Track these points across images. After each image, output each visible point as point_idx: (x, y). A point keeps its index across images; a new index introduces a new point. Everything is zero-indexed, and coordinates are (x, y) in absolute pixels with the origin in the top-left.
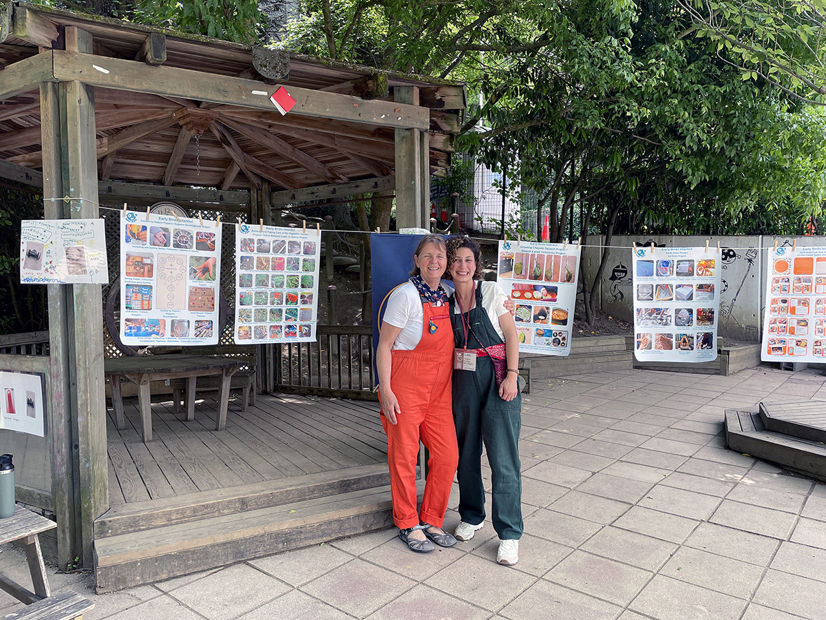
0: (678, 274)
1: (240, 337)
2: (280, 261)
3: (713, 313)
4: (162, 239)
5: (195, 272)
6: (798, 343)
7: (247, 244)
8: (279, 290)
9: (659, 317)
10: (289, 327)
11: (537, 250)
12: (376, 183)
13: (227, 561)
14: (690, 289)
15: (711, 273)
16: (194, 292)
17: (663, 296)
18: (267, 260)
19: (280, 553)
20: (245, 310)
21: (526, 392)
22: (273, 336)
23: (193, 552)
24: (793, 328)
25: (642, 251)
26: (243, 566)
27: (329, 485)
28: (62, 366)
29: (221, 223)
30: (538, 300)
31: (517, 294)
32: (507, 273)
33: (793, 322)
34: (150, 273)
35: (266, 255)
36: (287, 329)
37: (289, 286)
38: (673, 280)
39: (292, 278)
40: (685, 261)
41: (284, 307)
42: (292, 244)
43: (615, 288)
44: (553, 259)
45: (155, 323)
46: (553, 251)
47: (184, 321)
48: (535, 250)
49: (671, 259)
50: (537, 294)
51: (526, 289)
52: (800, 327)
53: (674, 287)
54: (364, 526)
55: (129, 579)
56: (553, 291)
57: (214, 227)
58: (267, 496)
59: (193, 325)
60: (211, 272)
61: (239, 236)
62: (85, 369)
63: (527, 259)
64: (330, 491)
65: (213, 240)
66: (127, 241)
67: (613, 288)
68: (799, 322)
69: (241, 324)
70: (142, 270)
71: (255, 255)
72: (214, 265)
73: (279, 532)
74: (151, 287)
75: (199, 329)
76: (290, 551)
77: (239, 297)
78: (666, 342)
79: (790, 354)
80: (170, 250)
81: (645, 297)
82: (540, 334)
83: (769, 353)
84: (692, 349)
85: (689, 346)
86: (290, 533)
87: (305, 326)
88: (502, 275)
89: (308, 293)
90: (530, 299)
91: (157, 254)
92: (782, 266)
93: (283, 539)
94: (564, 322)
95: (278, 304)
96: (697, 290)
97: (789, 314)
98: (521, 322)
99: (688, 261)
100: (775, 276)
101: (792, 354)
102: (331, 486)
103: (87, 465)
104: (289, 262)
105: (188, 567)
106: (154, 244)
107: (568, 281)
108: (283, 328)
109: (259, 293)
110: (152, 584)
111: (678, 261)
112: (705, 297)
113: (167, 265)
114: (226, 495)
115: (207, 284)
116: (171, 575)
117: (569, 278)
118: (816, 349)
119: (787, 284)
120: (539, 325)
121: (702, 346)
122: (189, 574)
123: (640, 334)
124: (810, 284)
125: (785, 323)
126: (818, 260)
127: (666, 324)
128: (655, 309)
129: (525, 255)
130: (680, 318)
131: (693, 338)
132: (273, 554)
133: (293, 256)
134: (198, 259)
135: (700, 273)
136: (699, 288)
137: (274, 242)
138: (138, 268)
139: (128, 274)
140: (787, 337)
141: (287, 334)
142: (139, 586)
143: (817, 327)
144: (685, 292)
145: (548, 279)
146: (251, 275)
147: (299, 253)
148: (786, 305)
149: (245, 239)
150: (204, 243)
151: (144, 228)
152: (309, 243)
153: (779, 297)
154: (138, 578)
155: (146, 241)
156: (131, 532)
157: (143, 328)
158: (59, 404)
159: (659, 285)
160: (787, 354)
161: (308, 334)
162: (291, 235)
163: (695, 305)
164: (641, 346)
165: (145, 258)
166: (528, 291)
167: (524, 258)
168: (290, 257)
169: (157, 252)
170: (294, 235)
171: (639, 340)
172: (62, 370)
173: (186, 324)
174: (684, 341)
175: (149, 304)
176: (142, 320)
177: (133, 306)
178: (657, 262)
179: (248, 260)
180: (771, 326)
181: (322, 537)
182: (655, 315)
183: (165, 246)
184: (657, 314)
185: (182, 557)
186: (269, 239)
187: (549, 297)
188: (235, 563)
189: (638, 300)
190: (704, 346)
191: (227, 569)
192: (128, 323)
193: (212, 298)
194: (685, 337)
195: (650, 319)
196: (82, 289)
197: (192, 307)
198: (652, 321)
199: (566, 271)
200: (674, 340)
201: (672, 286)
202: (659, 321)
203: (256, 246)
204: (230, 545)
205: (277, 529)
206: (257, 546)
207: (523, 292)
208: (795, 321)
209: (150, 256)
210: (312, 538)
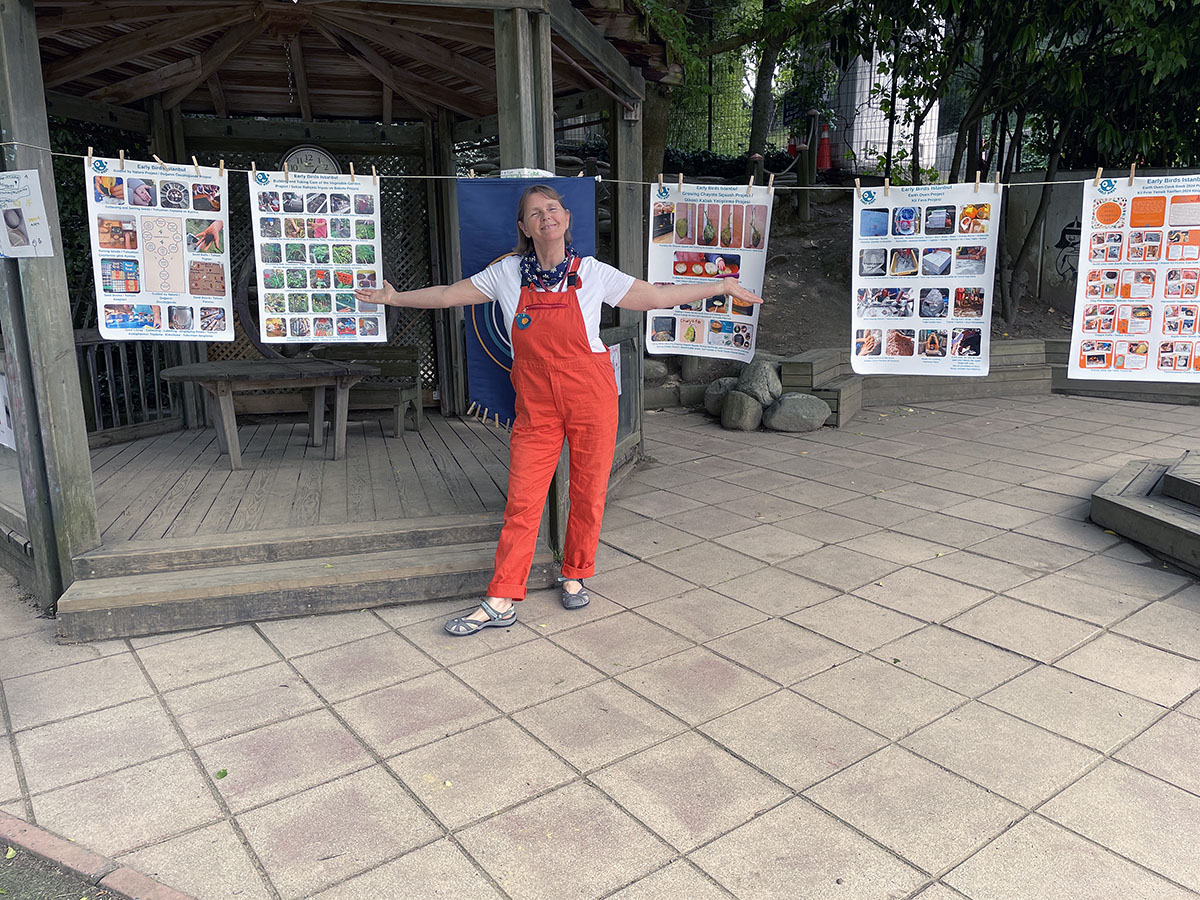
0: (929, 231)
1: (269, 334)
2: (320, 224)
3: (982, 296)
4: (146, 196)
5: (195, 241)
6: (1133, 348)
7: (267, 200)
8: (322, 266)
9: (895, 302)
10: (343, 320)
11: (707, 198)
12: (581, 101)
13: (228, 620)
14: (947, 255)
15: (983, 227)
16: (196, 269)
17: (902, 268)
18: (301, 224)
19: (302, 616)
20: (274, 295)
21: (834, 426)
22: (320, 333)
23: (181, 605)
24: (1125, 322)
25: (869, 192)
26: (248, 629)
27: (395, 536)
28: (18, 365)
29: (226, 170)
30: (712, 276)
31: (682, 268)
32: (665, 236)
33: (1125, 313)
34: (134, 244)
35: (297, 216)
36: (341, 324)
37: (336, 260)
38: (919, 241)
39: (340, 248)
40: (940, 208)
41: (333, 291)
42: (338, 199)
43: (1064, 260)
44: (732, 211)
45: (146, 311)
46: (731, 199)
47: (185, 308)
48: (704, 198)
49: (916, 205)
50: (711, 268)
51: (695, 260)
52: (1138, 320)
53: (921, 254)
54: (427, 592)
55: (97, 630)
56: (733, 262)
57: (217, 177)
58: (304, 544)
59: (198, 314)
60: (217, 242)
61: (255, 190)
62: (42, 370)
63: (693, 213)
64: (398, 545)
65: (216, 195)
66: (97, 200)
67: (1060, 261)
68: (1135, 311)
69: (270, 316)
70: (122, 239)
71: (282, 216)
72: (221, 232)
73: (300, 590)
74: (136, 262)
75: (206, 320)
76: (316, 615)
77: (263, 277)
78: (903, 343)
79: (1118, 367)
80: (158, 211)
81: (873, 271)
82: (716, 328)
83: (1082, 365)
84: (944, 354)
85: (940, 349)
86: (316, 592)
87: (368, 319)
88: (657, 239)
89: (369, 272)
90: (700, 275)
91: (142, 217)
92: (1109, 213)
93: (306, 599)
94: (749, 311)
95: (323, 287)
96: (957, 258)
97: (1119, 298)
98: (688, 311)
99: (945, 207)
100: (1096, 231)
101: (1122, 367)
102: (398, 538)
103: (57, 490)
104: (333, 225)
105: (176, 623)
106: (135, 204)
107: (756, 246)
108: (334, 322)
109: (294, 271)
110: (127, 640)
111: (928, 209)
112: (970, 268)
113: (155, 231)
114: (250, 539)
115: (213, 258)
116: (153, 630)
117: (756, 243)
118: (1164, 358)
119: (1118, 244)
120: (715, 316)
121: (960, 350)
122: (176, 632)
123: (862, 331)
124: (1158, 244)
125: (1112, 313)
126: (1175, 200)
127: (905, 314)
128: (888, 290)
129: (689, 207)
130: (928, 305)
131: (946, 336)
132: (293, 617)
133: (339, 216)
134: (198, 223)
135: (965, 227)
136: (961, 253)
137: (309, 196)
138: (116, 237)
139: (102, 244)
140: (1114, 337)
141: (341, 331)
142: (112, 639)
143: (1168, 319)
144: (938, 260)
145: (726, 244)
146: (279, 245)
147: (348, 212)
148: (1114, 281)
149: (264, 193)
150: (205, 199)
151: (119, 181)
152: (363, 196)
153: (1104, 267)
154: (110, 630)
155: (123, 199)
156: (121, 576)
157: (131, 317)
158: (20, 413)
159: (896, 250)
160: (1112, 368)
161: (375, 332)
162: (333, 186)
163: (954, 282)
164: (862, 352)
165: (125, 222)
166: (698, 263)
167: (689, 211)
168: (334, 217)
169: (140, 213)
170: (337, 186)
171: (860, 340)
172: (19, 370)
173: (189, 312)
174: (933, 342)
175: (136, 285)
176: (128, 306)
177: (114, 288)
178: (894, 212)
179: (272, 223)
180: (1087, 318)
181: (363, 601)
182: (888, 299)
183: (150, 205)
184: (890, 298)
185: (165, 610)
186: (301, 192)
187: (728, 271)
188: (238, 624)
189: (861, 275)
190: (964, 350)
191: (225, 631)
192: (109, 311)
193: (222, 278)
194: (934, 335)
195: (879, 306)
196: (28, 266)
197: (195, 289)
198: (882, 309)
199: (753, 230)
200: (916, 340)
201: (916, 251)
202: (895, 310)
203: (281, 202)
204: (230, 601)
205: (296, 586)
206: (269, 605)
207: (689, 264)
208: (1129, 310)
209: (131, 220)
210: (349, 601)
